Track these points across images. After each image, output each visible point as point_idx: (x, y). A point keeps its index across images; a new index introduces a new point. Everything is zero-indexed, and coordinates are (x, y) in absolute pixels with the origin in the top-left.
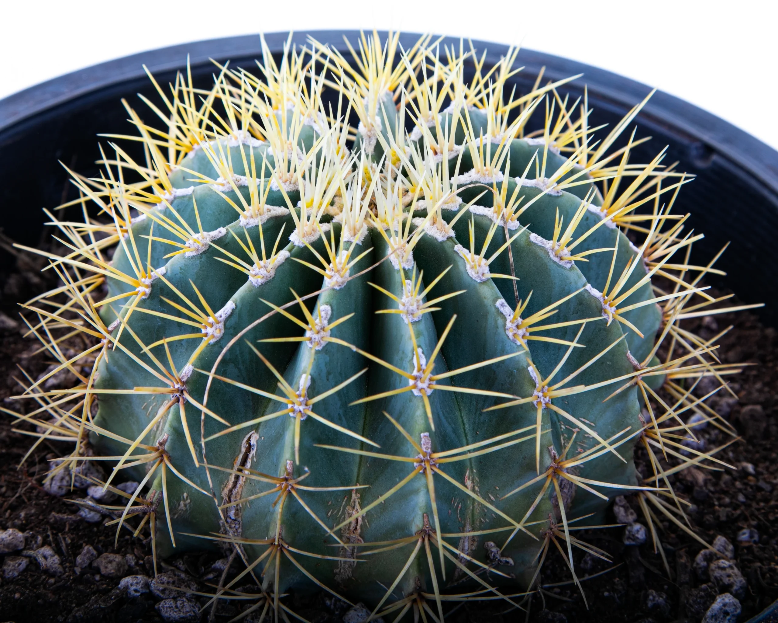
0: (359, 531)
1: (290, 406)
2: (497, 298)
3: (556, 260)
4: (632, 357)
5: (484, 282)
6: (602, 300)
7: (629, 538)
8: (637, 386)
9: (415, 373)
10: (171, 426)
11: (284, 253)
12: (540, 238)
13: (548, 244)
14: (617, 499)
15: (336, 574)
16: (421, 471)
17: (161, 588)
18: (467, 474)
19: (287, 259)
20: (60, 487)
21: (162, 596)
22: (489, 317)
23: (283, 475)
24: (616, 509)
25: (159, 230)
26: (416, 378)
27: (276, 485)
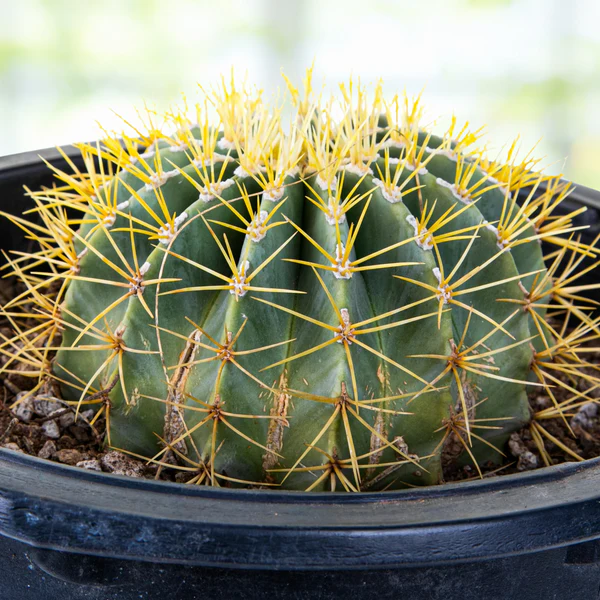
0: (285, 413)
1: (231, 284)
2: (407, 214)
3: (458, 197)
4: (523, 288)
5: (396, 203)
6: (497, 233)
7: (522, 463)
8: (528, 314)
9: (337, 260)
10: (128, 317)
11: (230, 182)
12: (445, 182)
13: (451, 187)
14: (512, 436)
15: (264, 460)
16: (340, 341)
17: (113, 460)
18: (380, 368)
19: (232, 186)
20: (25, 412)
21: (113, 467)
22: (400, 230)
23: (223, 344)
24: (511, 443)
25: (122, 191)
26: (337, 264)
27: (216, 353)
